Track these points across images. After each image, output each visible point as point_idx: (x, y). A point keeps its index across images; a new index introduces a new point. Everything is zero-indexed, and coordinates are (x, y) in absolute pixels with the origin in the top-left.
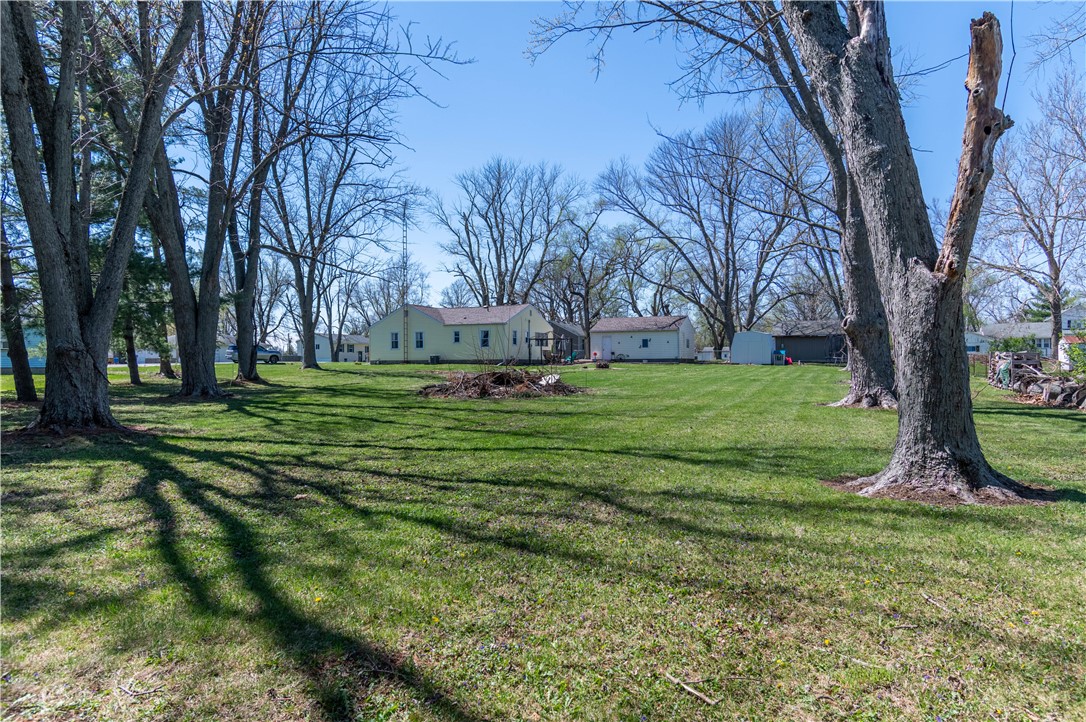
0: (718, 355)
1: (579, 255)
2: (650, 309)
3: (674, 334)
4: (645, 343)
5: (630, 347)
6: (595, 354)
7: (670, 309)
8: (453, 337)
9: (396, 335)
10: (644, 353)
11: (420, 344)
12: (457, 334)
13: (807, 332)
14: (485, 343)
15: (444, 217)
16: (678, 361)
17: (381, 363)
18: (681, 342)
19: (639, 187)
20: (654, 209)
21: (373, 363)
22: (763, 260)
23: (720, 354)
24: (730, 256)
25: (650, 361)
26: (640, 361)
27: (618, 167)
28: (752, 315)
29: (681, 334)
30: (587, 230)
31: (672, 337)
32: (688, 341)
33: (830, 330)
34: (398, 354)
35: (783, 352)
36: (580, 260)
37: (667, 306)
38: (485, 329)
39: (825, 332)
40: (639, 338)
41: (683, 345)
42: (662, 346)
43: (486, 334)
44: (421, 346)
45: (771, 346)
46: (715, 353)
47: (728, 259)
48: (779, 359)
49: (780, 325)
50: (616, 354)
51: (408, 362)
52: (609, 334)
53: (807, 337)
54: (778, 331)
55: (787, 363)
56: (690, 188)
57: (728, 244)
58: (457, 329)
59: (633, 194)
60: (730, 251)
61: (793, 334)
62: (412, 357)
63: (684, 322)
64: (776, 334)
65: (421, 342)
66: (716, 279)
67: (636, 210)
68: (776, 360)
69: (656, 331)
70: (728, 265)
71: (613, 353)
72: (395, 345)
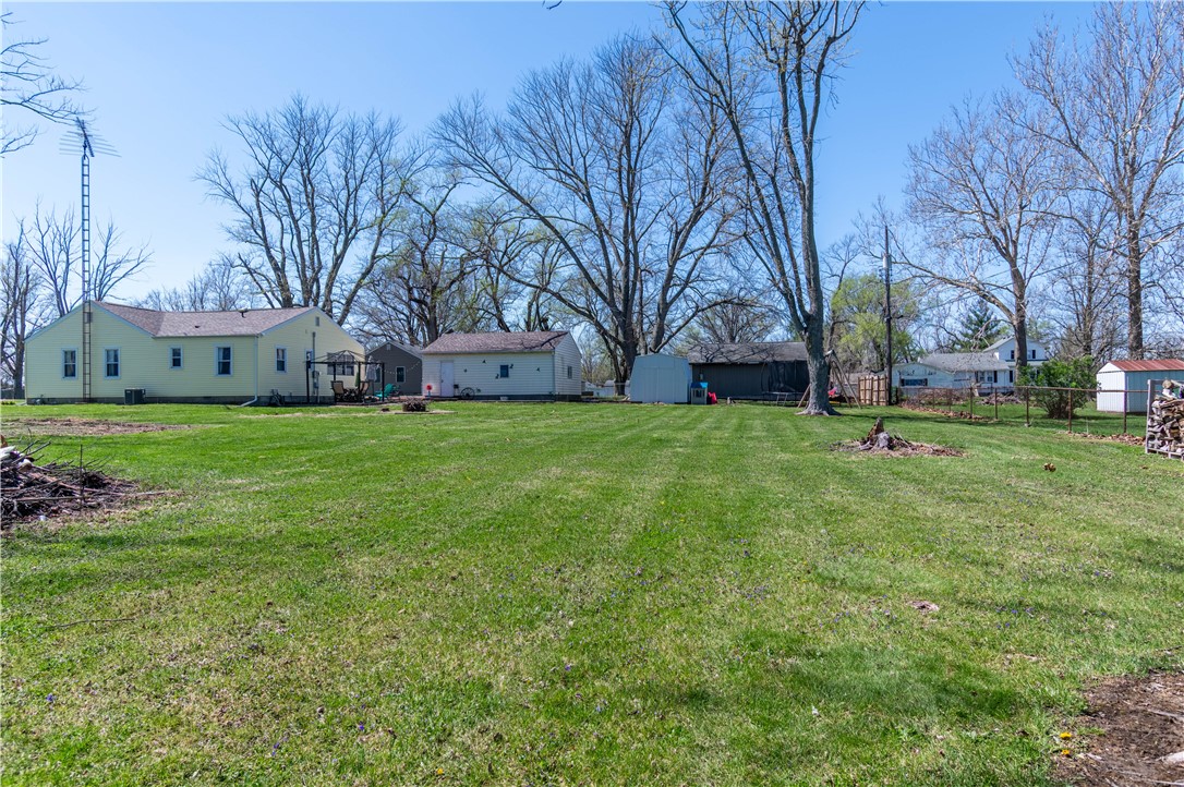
0: (621, 390)
1: (422, 245)
2: (523, 325)
3: (547, 358)
4: (505, 371)
5: (482, 377)
6: (429, 388)
7: (550, 323)
8: (169, 357)
9: (73, 354)
10: (504, 386)
11: (113, 370)
12: (176, 353)
13: (735, 358)
14: (225, 368)
15: (229, 189)
16: (552, 398)
17: (44, 402)
18: (558, 370)
19: (501, 139)
20: (524, 175)
21: (32, 402)
22: (675, 258)
23: (623, 387)
24: (631, 246)
25: (512, 398)
26: (497, 398)
27: (469, 112)
28: (661, 332)
29: (557, 359)
30: (432, 209)
31: (543, 361)
32: (570, 369)
33: (764, 356)
34: (74, 387)
35: (704, 385)
36: (423, 253)
37: (545, 320)
38: (224, 344)
39: (757, 358)
40: (494, 365)
41: (561, 374)
42: (528, 376)
43: (226, 352)
44: (116, 374)
45: (687, 376)
46: (617, 386)
47: (627, 251)
48: (698, 395)
49: (698, 348)
50: (461, 388)
51: (91, 400)
52: (450, 358)
53: (733, 365)
54: (697, 357)
55: (710, 401)
56: (574, 143)
57: (629, 232)
58: (176, 344)
59: (493, 153)
60: (630, 239)
61: (715, 361)
62: (97, 393)
63: (564, 340)
64: (693, 361)
65: (116, 366)
66: (609, 282)
67: (497, 176)
68: (694, 397)
69: (521, 352)
70: (627, 258)
71: (456, 386)
72: (69, 371)
